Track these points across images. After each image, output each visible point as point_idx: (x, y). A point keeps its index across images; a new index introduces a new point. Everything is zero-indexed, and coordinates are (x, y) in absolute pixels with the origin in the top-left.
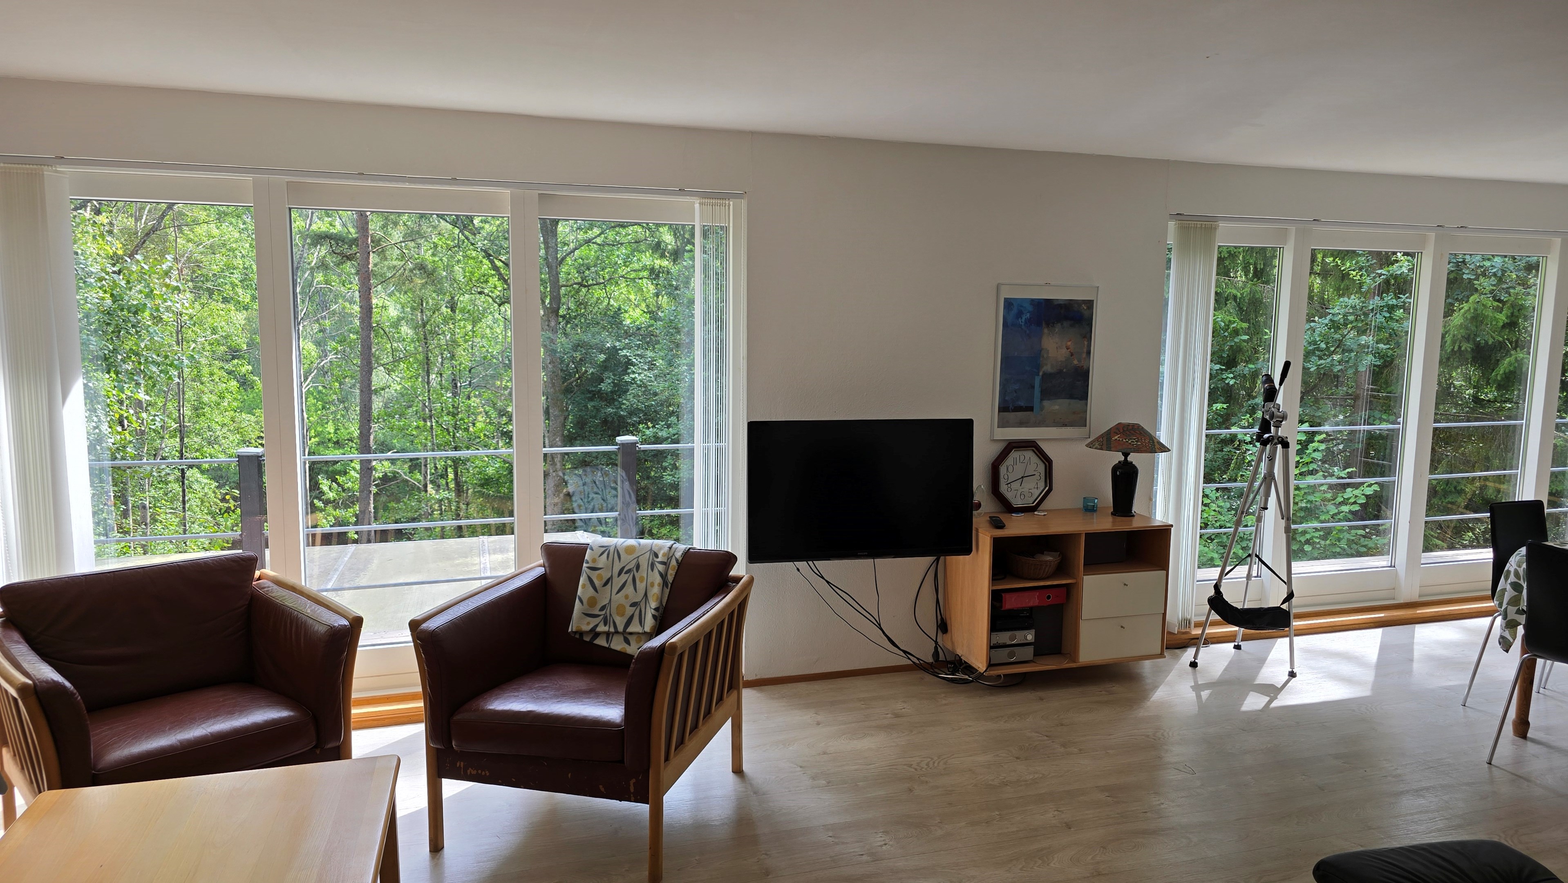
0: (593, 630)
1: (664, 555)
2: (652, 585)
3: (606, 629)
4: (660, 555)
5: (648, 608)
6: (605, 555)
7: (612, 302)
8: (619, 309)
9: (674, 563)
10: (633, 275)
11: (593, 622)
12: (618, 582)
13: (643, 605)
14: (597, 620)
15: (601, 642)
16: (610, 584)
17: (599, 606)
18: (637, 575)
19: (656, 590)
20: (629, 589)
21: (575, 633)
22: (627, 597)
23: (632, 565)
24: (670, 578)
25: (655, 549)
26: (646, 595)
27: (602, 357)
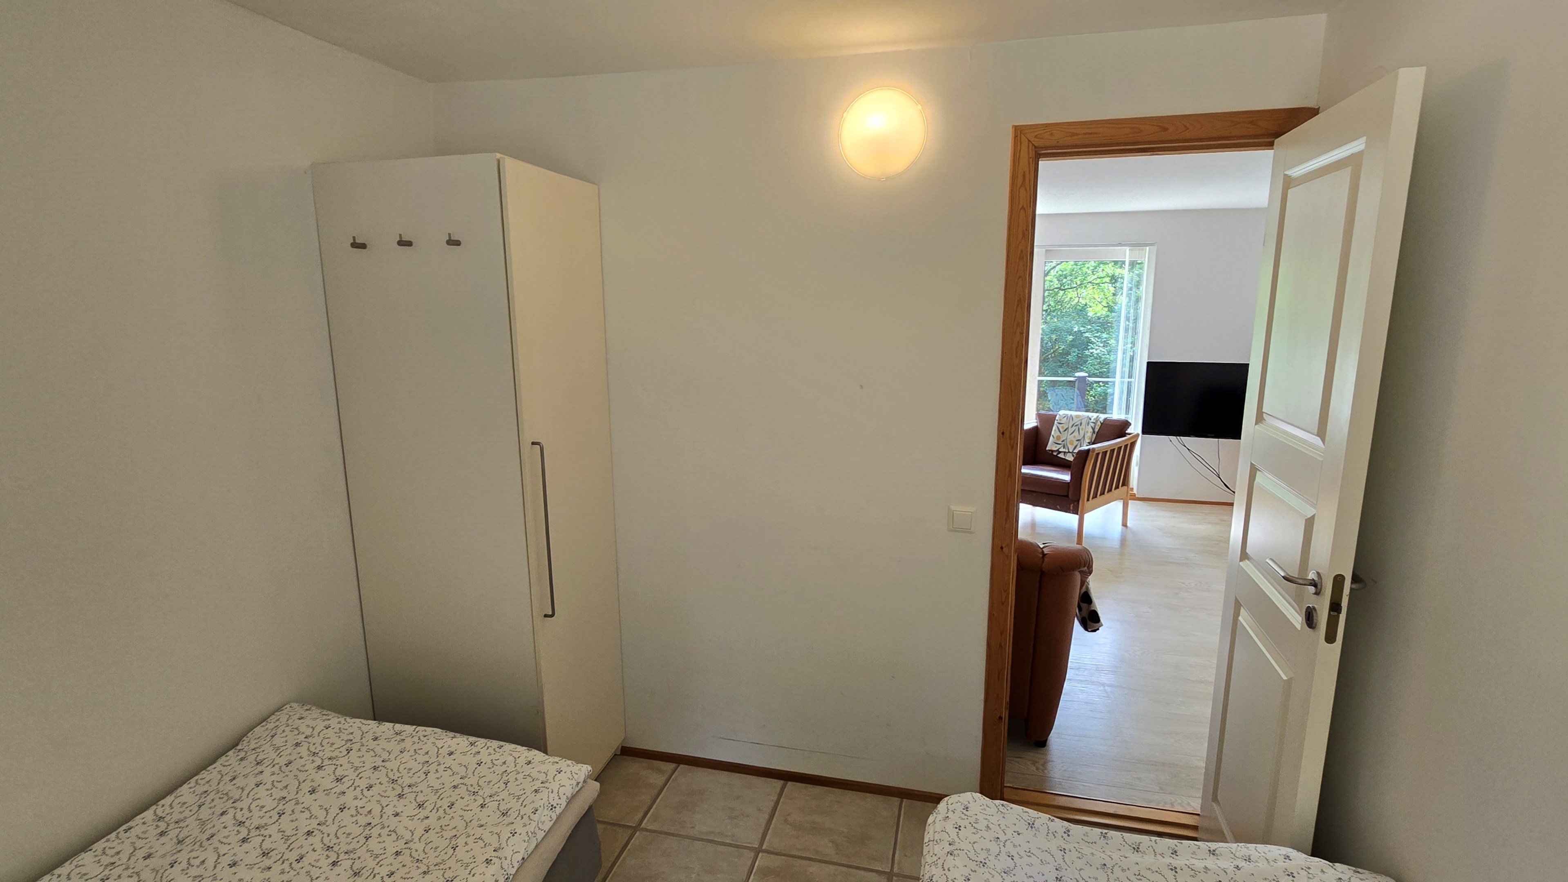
0: (1058, 450)
1: (1094, 419)
2: (1087, 432)
3: (1064, 450)
4: (1092, 419)
5: (1085, 442)
6: (1066, 418)
7: (1081, 300)
8: (1086, 305)
9: (1099, 423)
10: (1098, 281)
11: (1059, 446)
12: (1071, 430)
13: (1082, 440)
14: (1060, 446)
15: (1061, 456)
16: (1067, 431)
17: (1062, 440)
18: (1080, 428)
19: (1089, 434)
20: (1076, 434)
21: (1050, 450)
22: (1074, 437)
23: (1079, 423)
24: (1096, 430)
25: (1090, 417)
26: (1084, 436)
27: (1071, 338)
